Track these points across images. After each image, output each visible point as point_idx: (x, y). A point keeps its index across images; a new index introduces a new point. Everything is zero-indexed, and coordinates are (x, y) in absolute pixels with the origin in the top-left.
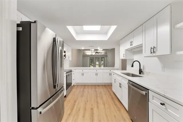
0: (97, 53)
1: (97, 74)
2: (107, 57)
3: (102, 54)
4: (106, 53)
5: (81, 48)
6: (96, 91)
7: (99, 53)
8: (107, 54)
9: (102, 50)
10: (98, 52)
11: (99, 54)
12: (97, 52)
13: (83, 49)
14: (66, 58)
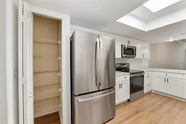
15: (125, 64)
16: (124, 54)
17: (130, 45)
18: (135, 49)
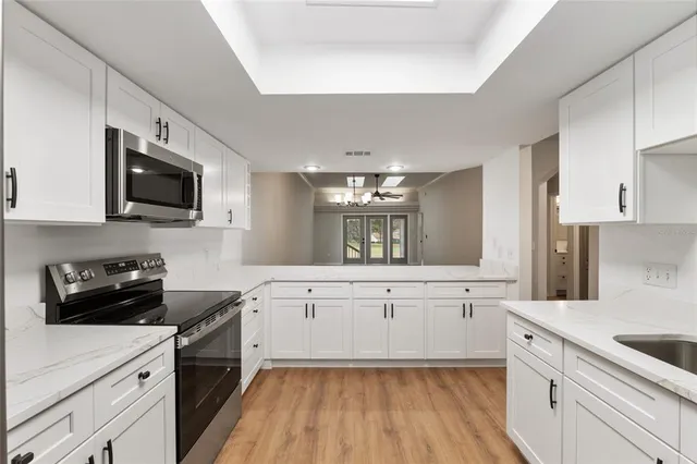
0: (377, 199)
1: (389, 311)
2: (420, 216)
3: (401, 200)
4: (414, 197)
5: (300, 169)
6: (391, 432)
7: (387, 195)
8: (417, 200)
9: (398, 186)
10: (381, 191)
11: (387, 200)
12: (377, 194)
13: (312, 169)
14: (200, 217)
15: (132, 264)
16: (129, 197)
17: (168, 147)
18: (196, 179)
